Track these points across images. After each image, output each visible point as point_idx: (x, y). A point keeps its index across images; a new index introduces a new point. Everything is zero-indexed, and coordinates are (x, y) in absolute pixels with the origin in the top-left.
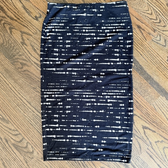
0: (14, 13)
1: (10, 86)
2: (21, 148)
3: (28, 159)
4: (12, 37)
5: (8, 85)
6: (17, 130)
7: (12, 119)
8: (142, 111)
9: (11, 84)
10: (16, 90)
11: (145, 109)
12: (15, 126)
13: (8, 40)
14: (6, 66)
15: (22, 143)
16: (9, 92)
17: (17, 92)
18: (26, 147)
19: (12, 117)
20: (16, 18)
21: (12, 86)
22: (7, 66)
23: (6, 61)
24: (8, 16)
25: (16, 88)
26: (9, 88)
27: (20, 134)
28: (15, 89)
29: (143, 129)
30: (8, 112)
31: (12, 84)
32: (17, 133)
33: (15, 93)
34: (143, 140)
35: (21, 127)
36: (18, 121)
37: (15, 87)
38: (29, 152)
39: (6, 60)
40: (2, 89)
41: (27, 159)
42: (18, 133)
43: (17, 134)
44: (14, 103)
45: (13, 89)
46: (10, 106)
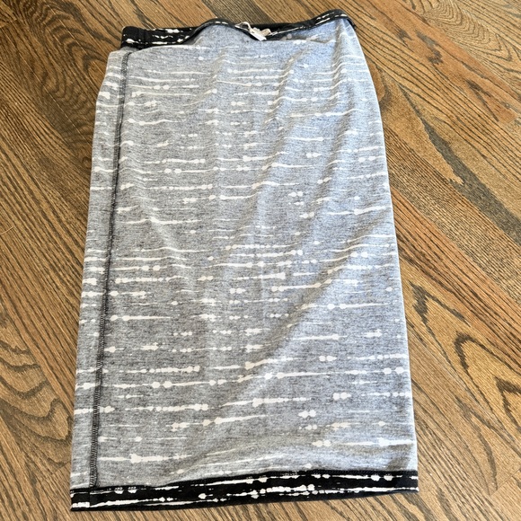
0: (107, 25)
1: (45, 206)
2: (25, 421)
3: (42, 468)
4: (87, 77)
5: (38, 202)
6: (28, 352)
7: (22, 311)
8: (495, 328)
9: (48, 202)
10: (60, 221)
11: (505, 320)
12: (25, 336)
13: (73, 86)
14: (46, 150)
15: (34, 399)
16: (36, 223)
17: (63, 226)
18: (48, 418)
19: (25, 303)
20: (109, 36)
21: (51, 207)
22: (49, 151)
23: (51, 138)
24: (88, 30)
25: (61, 215)
26: (40, 214)
27: (36, 366)
28: (58, 217)
29: (501, 390)
30: (15, 286)
31: (52, 201)
32: (25, 360)
33: (55, 230)
34: (501, 432)
35: (47, 340)
36: (43, 319)
37: (58, 211)
38: (53, 440)
39: (53, 133)
40: (15, 214)
41: (39, 465)
42: (31, 362)
43: (24, 366)
44: (44, 260)
45: (51, 216)
46: (25, 269)
